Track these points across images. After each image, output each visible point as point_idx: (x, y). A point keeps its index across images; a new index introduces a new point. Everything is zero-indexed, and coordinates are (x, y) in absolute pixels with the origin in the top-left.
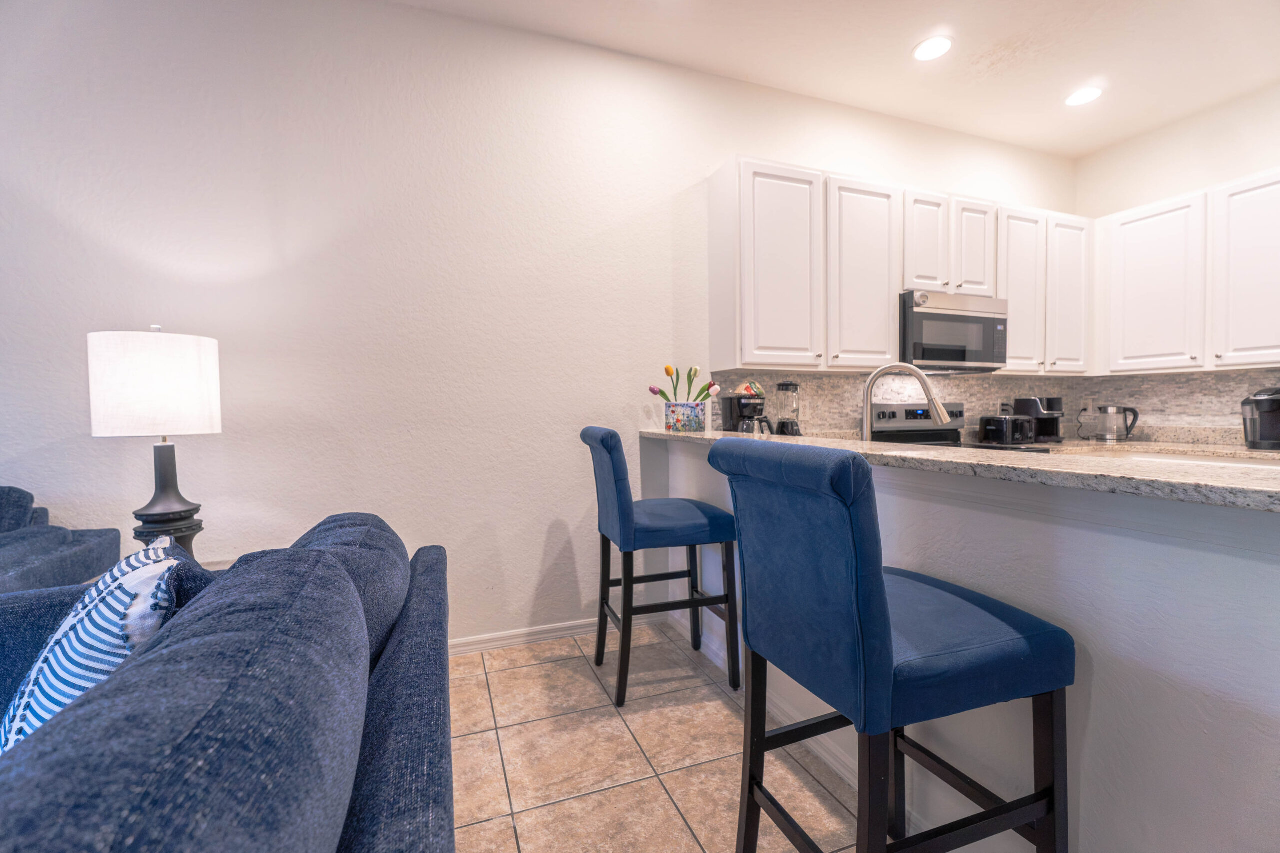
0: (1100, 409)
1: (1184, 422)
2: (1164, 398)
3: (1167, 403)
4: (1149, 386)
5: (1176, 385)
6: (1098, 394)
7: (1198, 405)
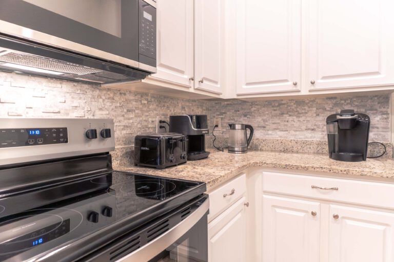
0: (230, 126)
1: (277, 135)
2: (265, 118)
3: (267, 121)
4: (255, 109)
5: (272, 108)
6: (224, 115)
7: (286, 123)
